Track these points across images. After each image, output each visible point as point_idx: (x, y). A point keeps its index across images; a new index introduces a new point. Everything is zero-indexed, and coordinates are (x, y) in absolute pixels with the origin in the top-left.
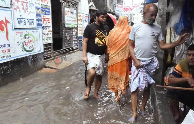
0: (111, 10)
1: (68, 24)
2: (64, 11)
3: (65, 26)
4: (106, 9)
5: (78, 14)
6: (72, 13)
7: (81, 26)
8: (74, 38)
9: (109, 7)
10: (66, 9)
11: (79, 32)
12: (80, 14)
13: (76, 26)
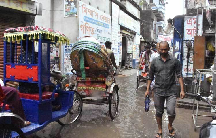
0: (154, 40)
1: (128, 51)
2: (127, 43)
3: (127, 52)
4: (150, 40)
5: (134, 45)
6: (131, 44)
7: (135, 52)
8: (131, 60)
9: (152, 38)
10: (128, 42)
11: (133, 56)
12: (135, 45)
13: (132, 53)
